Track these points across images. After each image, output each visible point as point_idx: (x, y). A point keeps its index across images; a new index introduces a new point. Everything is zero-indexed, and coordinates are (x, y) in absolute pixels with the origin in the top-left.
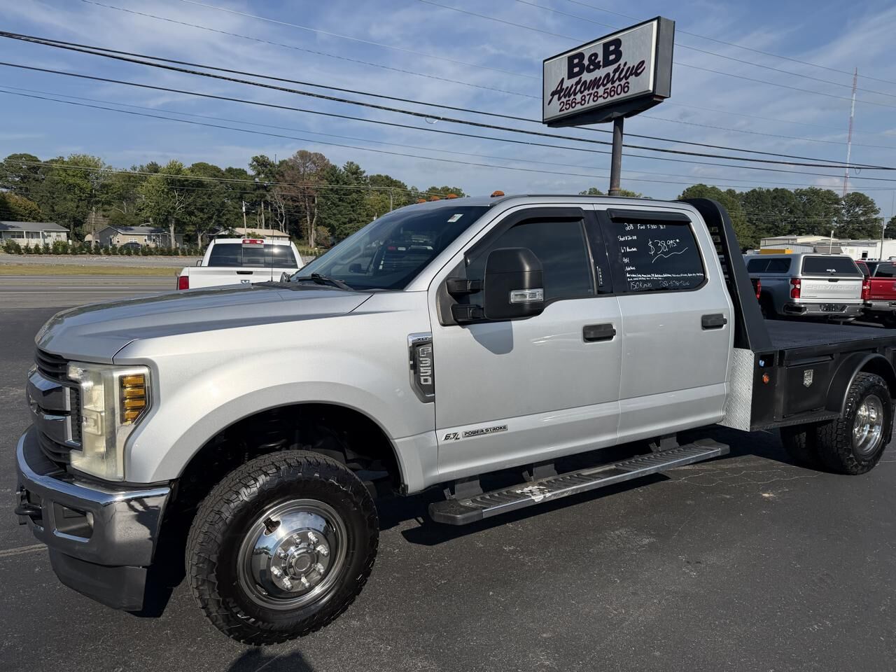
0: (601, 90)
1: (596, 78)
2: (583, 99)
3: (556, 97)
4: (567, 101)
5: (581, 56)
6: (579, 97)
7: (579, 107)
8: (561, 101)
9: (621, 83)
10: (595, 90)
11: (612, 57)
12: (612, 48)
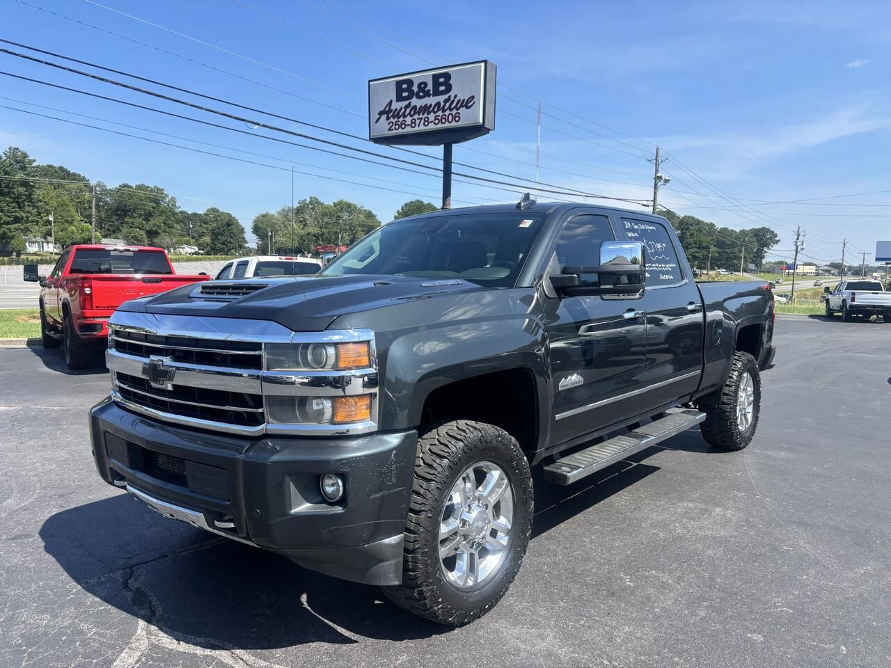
0: (432, 117)
1: (426, 105)
2: (414, 122)
3: (384, 117)
4: (396, 122)
5: (410, 82)
6: (408, 120)
7: (408, 130)
8: (390, 121)
9: (452, 112)
10: (425, 115)
11: (442, 88)
12: (442, 80)
